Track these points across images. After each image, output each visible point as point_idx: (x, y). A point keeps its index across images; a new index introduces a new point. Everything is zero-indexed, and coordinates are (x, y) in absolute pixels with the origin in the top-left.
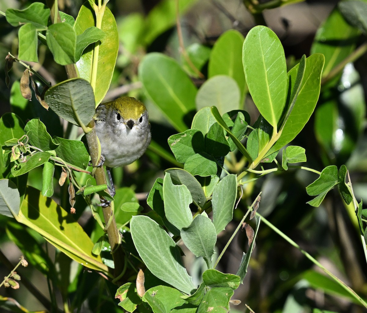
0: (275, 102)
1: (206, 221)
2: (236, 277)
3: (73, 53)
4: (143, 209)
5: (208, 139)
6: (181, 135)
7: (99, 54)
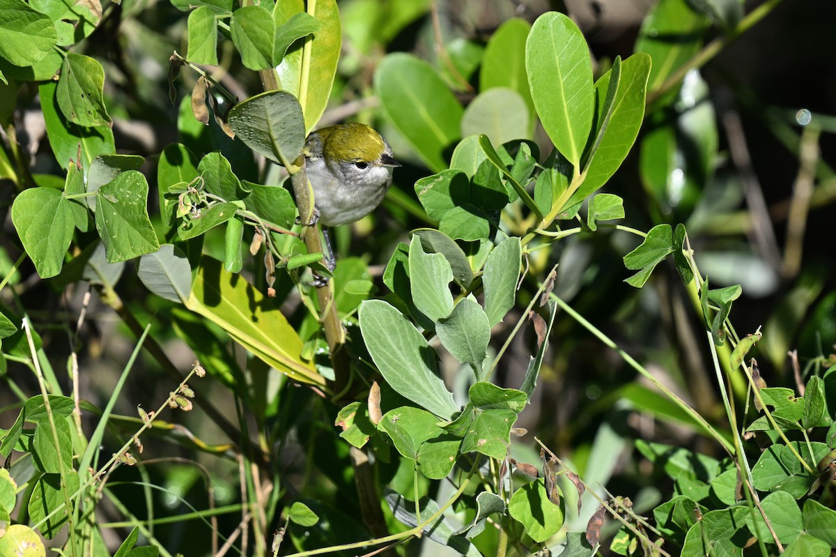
0: (575, 129)
1: (474, 309)
2: (521, 394)
3: (271, 51)
4: (377, 290)
5: (475, 185)
6: (434, 178)
7: (312, 54)
